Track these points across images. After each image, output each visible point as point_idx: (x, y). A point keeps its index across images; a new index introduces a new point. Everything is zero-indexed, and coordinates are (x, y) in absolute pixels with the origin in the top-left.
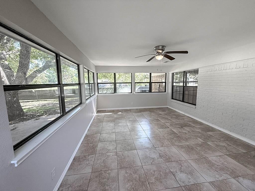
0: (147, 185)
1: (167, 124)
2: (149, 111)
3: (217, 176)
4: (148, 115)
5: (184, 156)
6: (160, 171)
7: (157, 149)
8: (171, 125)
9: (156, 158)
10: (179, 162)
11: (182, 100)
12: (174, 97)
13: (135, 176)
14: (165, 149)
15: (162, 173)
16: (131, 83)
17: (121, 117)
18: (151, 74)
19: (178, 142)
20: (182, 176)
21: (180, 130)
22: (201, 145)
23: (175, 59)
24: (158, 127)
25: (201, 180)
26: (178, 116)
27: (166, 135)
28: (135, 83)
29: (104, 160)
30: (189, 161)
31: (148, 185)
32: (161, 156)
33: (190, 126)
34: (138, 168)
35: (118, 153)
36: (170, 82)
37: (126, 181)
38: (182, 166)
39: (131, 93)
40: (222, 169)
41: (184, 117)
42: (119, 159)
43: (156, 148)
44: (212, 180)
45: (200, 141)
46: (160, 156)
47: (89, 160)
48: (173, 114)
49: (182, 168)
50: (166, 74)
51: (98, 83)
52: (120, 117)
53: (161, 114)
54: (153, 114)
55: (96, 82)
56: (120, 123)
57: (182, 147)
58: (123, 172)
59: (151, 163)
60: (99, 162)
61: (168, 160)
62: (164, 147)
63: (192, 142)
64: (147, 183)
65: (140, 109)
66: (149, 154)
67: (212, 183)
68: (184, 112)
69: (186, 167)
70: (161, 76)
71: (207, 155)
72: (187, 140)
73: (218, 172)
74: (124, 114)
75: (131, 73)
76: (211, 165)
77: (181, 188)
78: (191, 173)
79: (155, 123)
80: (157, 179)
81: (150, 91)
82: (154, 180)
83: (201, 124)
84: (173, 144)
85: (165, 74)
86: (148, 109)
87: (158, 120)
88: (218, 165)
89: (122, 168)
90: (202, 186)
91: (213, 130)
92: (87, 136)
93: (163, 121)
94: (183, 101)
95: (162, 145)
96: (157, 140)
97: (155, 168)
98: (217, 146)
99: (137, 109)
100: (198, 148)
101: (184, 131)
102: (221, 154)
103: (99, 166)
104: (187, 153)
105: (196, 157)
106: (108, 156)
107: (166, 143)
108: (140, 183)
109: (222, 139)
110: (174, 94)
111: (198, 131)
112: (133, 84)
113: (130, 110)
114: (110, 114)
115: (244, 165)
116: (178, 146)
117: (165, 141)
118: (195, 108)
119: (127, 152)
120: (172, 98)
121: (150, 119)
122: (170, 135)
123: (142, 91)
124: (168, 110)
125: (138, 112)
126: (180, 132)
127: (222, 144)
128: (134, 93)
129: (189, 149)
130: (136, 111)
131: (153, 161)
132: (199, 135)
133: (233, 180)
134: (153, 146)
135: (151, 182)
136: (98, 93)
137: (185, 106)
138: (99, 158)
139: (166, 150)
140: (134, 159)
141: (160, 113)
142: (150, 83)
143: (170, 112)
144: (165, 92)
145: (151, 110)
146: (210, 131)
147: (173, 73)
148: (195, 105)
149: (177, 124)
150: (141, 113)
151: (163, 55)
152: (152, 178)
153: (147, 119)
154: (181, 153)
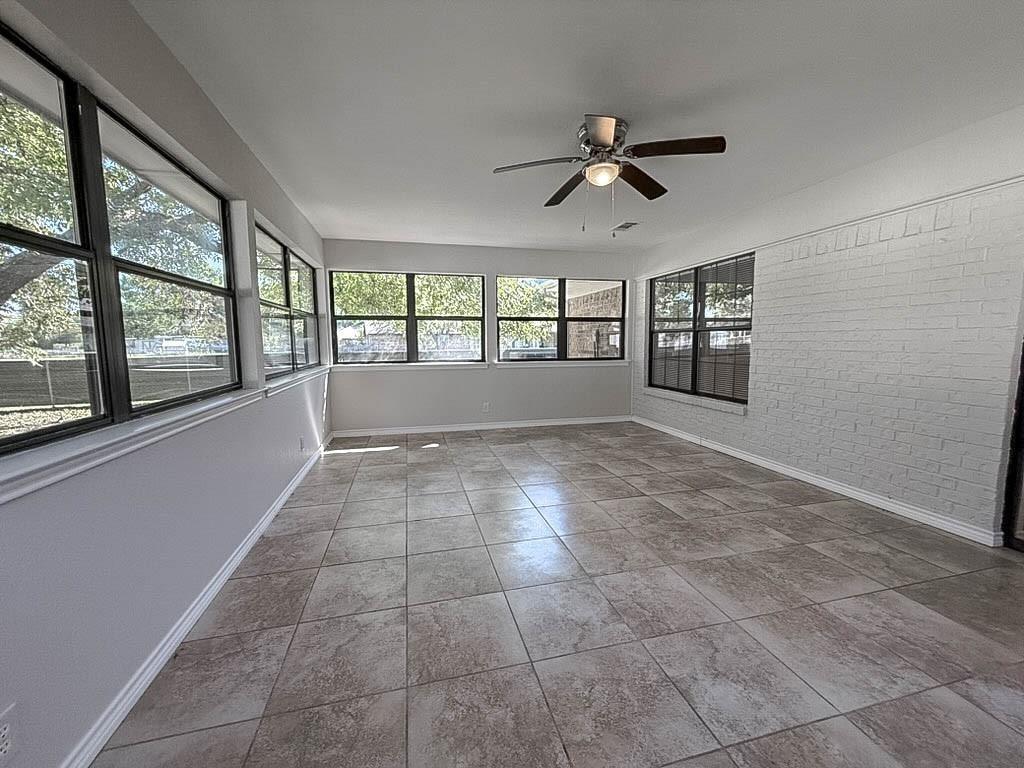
1: (635, 481)
2: (558, 436)
3: (877, 683)
4: (555, 451)
5: (717, 603)
6: (619, 682)
7: (598, 581)
8: (651, 485)
9: (596, 621)
10: (702, 631)
11: (690, 389)
12: (658, 379)
13: (493, 715)
14: (635, 579)
15: (627, 691)
16: (482, 319)
17: (440, 462)
18: (562, 283)
19: (689, 550)
20: (721, 696)
21: (691, 502)
22: (782, 557)
23: (666, 191)
24: (600, 495)
25: (812, 708)
26: (676, 451)
28: (499, 319)
29: (340, 646)
30: (747, 625)
31: (562, 756)
32: (617, 613)
33: (725, 484)
34: (510, 674)
35: (416, 609)
36: (640, 318)
37: (446, 747)
38: (717, 650)
39: (483, 360)
40: (891, 650)
41: (701, 453)
42: (415, 637)
43: (592, 576)
44: (853, 701)
45: (777, 538)
46: (614, 611)
47: (259, 654)
48: (656, 443)
49: (719, 656)
51: (335, 318)
52: (430, 463)
53: (608, 447)
54: (573, 445)
55: (323, 308)
56: (429, 482)
57: (706, 568)
58: (431, 702)
59: (575, 646)
60: (308, 660)
61: (652, 625)
62: (630, 570)
63: (744, 547)
64: (559, 748)
65: (519, 430)
66: (563, 606)
67: (860, 717)
68: (700, 435)
69: (735, 652)
70: (606, 295)
71: (817, 596)
72: (722, 537)
73: (876, 663)
74: (452, 449)
75: (483, 277)
76: (842, 636)
77: (723, 757)
78: (760, 679)
79: (583, 477)
80: (604, 722)
81: (562, 354)
82: (589, 726)
83: (771, 476)
84: (668, 559)
85: (621, 283)
86: (554, 427)
87: (594, 467)
88: (868, 636)
89: (427, 681)
90: (820, 735)
91: (820, 496)
92: (265, 542)
93: (618, 471)
94: (694, 391)
95: (621, 564)
96: (599, 544)
97: (591, 670)
98: (851, 555)
99: (507, 431)
100: (773, 567)
101: (707, 506)
102: (873, 587)
103: (310, 678)
104: (731, 592)
105: (772, 604)
106: (363, 628)
107: (637, 553)
108: (521, 751)
109: (862, 529)
110: (658, 364)
111: (763, 501)
112: (489, 322)
113: (478, 435)
114: (392, 451)
115: (974, 627)
116: (690, 565)
117: (634, 547)
118: (746, 413)
119: (458, 601)
120: (651, 385)
121: (564, 463)
122: (652, 522)
123: (528, 356)
124: (638, 432)
125: (512, 441)
126: (691, 510)
127: (864, 547)
128: (496, 361)
129: (736, 576)
130: (504, 435)
131: (582, 638)
132: (771, 516)
133: (945, 696)
134: (582, 569)
135: (578, 738)
136: (335, 362)
138: (314, 640)
139: (641, 582)
140: (492, 635)
141: (604, 440)
142: (563, 321)
143: (645, 438)
144: (622, 357)
145: (562, 433)
146: (807, 500)
147: (651, 280)
148: (745, 402)
149: (676, 480)
150: (525, 444)
151: (617, 162)
152: (580, 718)
153: (550, 464)
154: (708, 591)
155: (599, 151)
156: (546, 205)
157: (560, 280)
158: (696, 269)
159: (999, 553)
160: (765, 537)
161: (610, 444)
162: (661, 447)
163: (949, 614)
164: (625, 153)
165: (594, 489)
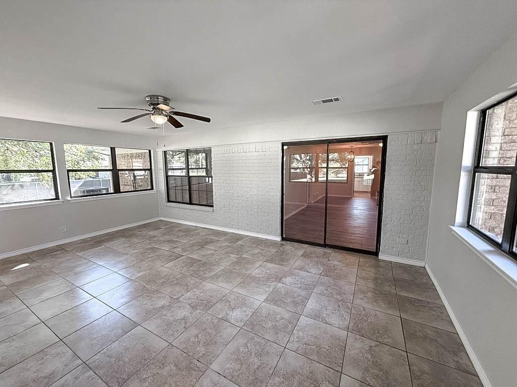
0: (196, 365)
1: (175, 250)
2: (124, 236)
3: (267, 289)
4: (126, 245)
5: (225, 287)
6: (206, 329)
7: (181, 299)
8: (184, 250)
9: (188, 314)
10: (224, 299)
11: (188, 202)
12: (172, 198)
13: (165, 371)
14: (195, 292)
15: (210, 331)
16: (53, 171)
17: (38, 276)
18: (113, 149)
20: (236, 315)
21: (202, 253)
22: (237, 263)
23: (183, 126)
24: (163, 262)
25: (257, 304)
26: (188, 231)
27: (185, 269)
28: (69, 171)
30: (235, 290)
31: (198, 364)
32: (194, 308)
33: (212, 242)
36: (160, 169)
38: (230, 302)
39: (57, 198)
40: (268, 279)
42: (102, 372)
43: (177, 299)
44: (264, 297)
46: (193, 307)
48: (177, 229)
49: (231, 304)
50: (150, 151)
52: (30, 278)
53: (155, 236)
54: (135, 240)
57: (217, 277)
59: (184, 327)
61: (207, 305)
62: (192, 289)
63: (225, 264)
64: (196, 362)
65: (92, 238)
66: (172, 316)
67: (266, 300)
68: (196, 222)
69: (235, 300)
71: (249, 272)
72: (218, 263)
73: (265, 284)
74: (46, 263)
76: (257, 280)
77: (242, 330)
78: (243, 303)
79: (150, 256)
80: (206, 344)
81: (117, 190)
82: (202, 349)
83: (225, 234)
84: (204, 279)
85: (148, 151)
86: (117, 232)
87: (153, 249)
88: (263, 278)
90: (260, 310)
93: (166, 248)
94: (191, 203)
95: (187, 288)
96: (174, 285)
97: (194, 331)
98: (253, 255)
99: (84, 241)
100: (236, 267)
101: (209, 252)
102: (260, 263)
104: (227, 281)
105: (239, 280)
107: (192, 281)
108: (184, 373)
109: (254, 246)
110: (172, 192)
111: (226, 244)
112: (58, 174)
113: (61, 248)
115: (281, 265)
116: (212, 278)
117: (189, 280)
118: (213, 210)
119: (117, 342)
120: (169, 201)
121: (136, 251)
122: (192, 266)
123: (88, 191)
124: (166, 225)
125: (93, 246)
126: (204, 256)
127: (257, 251)
128: (69, 198)
129: (228, 275)
130: (83, 244)
131: (186, 323)
132: (230, 249)
133: (280, 285)
134: (172, 298)
135: (201, 354)
137: (197, 211)
139: (197, 292)
140: (146, 345)
141: (152, 233)
142: (115, 172)
143: (171, 228)
144: (152, 189)
146: (238, 240)
147: (165, 151)
148: (212, 206)
149: (193, 245)
150: (103, 247)
151: (167, 116)
152: (198, 348)
153: (127, 254)
154: (221, 284)
155: (158, 110)
156: (122, 122)
157: (111, 148)
158: (187, 150)
159: (281, 242)
160: (230, 258)
161: (155, 235)
162: (180, 231)
163: (276, 264)
165: (159, 260)
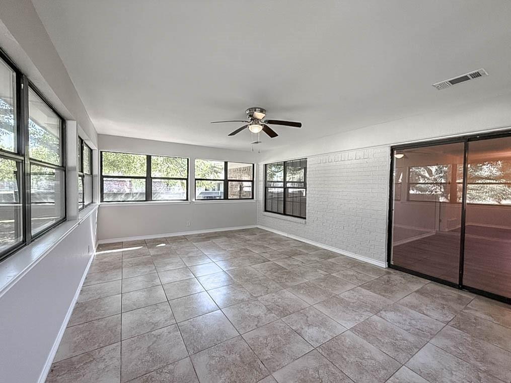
0: (259, 365)
1: (264, 255)
2: (226, 236)
3: (357, 318)
4: (226, 243)
5: (306, 301)
6: (276, 335)
7: (259, 299)
8: (272, 256)
9: (262, 314)
10: (302, 311)
11: (282, 212)
12: (268, 209)
13: (231, 358)
14: (274, 296)
15: (279, 338)
16: (187, 179)
17: (168, 254)
18: (226, 163)
19: (292, 282)
20: (311, 332)
21: (289, 262)
22: (324, 280)
23: (277, 135)
24: (252, 263)
25: (339, 330)
26: (279, 240)
27: (269, 273)
28: (196, 179)
29: (149, 347)
30: (316, 306)
31: (262, 365)
32: (270, 310)
33: (300, 254)
34: (233, 341)
35: (182, 324)
36: (261, 181)
37: (215, 374)
38: (308, 317)
39: (187, 200)
40: (360, 307)
41: (288, 240)
43: (256, 297)
44: (350, 325)
45: (321, 273)
46: (268, 310)
47: (104, 359)
48: (270, 237)
49: (309, 319)
50: (253, 165)
51: (102, 177)
52: (163, 254)
54: (234, 240)
55: (96, 171)
56: (168, 264)
57: (299, 287)
58: (202, 360)
59: (256, 325)
60: (134, 356)
61: (284, 312)
62: (271, 292)
63: (310, 278)
64: (259, 362)
65: (205, 234)
66: (248, 311)
67: (352, 329)
68: (288, 233)
69: (314, 316)
70: (245, 169)
71: (336, 292)
72: (303, 275)
73: (356, 311)
74: (174, 246)
75: (188, 159)
76: (346, 305)
77: (315, 351)
78: (323, 323)
79: (242, 255)
80: (274, 350)
81: (226, 198)
82: (269, 353)
83: (316, 249)
84: (285, 286)
85: (252, 165)
86: (222, 232)
87: (246, 250)
88: (353, 303)
89: (198, 352)
90: (343, 338)
91: (333, 255)
93: (256, 251)
94: (285, 214)
95: (267, 291)
96: (256, 284)
97: (265, 333)
98: (346, 276)
99: (199, 235)
100: (322, 284)
101: (296, 263)
102: (353, 286)
103: (140, 363)
104: (309, 295)
105: (323, 297)
106: (159, 336)
107: (273, 285)
108: (246, 367)
109: (348, 266)
110: (269, 201)
111: (315, 259)
112: (190, 181)
113: (185, 238)
114: (138, 249)
115: (381, 295)
116: (294, 288)
117: (270, 283)
118: (305, 222)
120: (266, 211)
121: (232, 249)
122: (276, 272)
123: (207, 197)
124: (260, 232)
125: (204, 240)
126: (289, 265)
127: (349, 273)
128: (194, 200)
129: (310, 289)
130: (198, 237)
131: (258, 322)
132: (318, 265)
133: (375, 318)
134: (252, 295)
135: (266, 357)
136: (102, 201)
137: (289, 222)
138: (134, 346)
139: (276, 297)
140: (221, 328)
141: (248, 237)
142: (226, 181)
143: (265, 235)
144: (253, 198)
145: (226, 234)
146: (330, 257)
147: (265, 165)
148: (305, 218)
149: (281, 253)
150: (210, 241)
151: (262, 125)
152: (265, 350)
153: (225, 250)
154: (301, 296)
155: (255, 120)
156: (229, 135)
157: (225, 162)
158: (284, 162)
159: (387, 270)
160: (316, 273)
161: (251, 239)
162: (272, 239)
163: (375, 292)
164: (265, 122)
165: (248, 260)
